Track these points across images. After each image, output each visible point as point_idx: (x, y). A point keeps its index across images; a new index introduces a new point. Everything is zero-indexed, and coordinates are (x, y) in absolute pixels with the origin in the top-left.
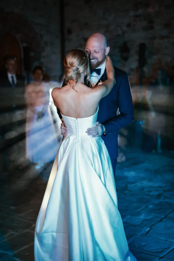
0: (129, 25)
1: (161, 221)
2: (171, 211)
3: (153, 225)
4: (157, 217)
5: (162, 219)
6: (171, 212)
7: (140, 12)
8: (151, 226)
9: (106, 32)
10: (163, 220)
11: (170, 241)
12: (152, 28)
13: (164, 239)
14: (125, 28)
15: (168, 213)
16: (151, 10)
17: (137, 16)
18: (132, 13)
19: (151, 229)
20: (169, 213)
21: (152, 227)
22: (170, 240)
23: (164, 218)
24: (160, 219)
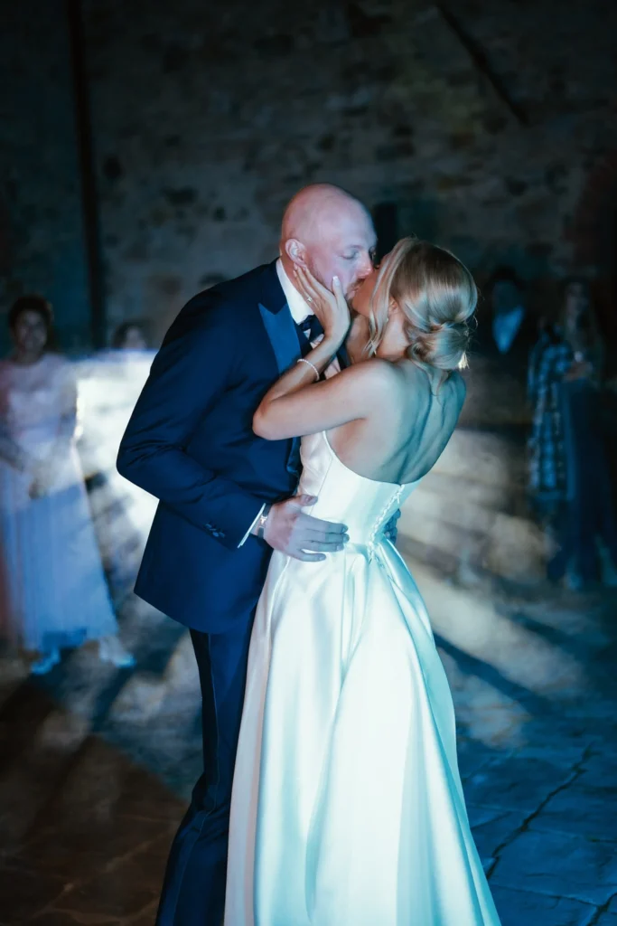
0: (327, 144)
1: (524, 828)
2: (553, 789)
3: (503, 846)
4: (509, 814)
5: (527, 822)
6: (552, 794)
7: (362, 97)
8: (497, 850)
9: (248, 167)
10: (532, 824)
11: (573, 899)
12: (407, 150)
13: (551, 893)
14: (314, 154)
15: (544, 798)
16: (398, 91)
17: (352, 112)
18: (335, 102)
19: (498, 859)
20: (548, 799)
21: (500, 853)
22: (571, 896)
23: (533, 816)
24: (520, 824)
